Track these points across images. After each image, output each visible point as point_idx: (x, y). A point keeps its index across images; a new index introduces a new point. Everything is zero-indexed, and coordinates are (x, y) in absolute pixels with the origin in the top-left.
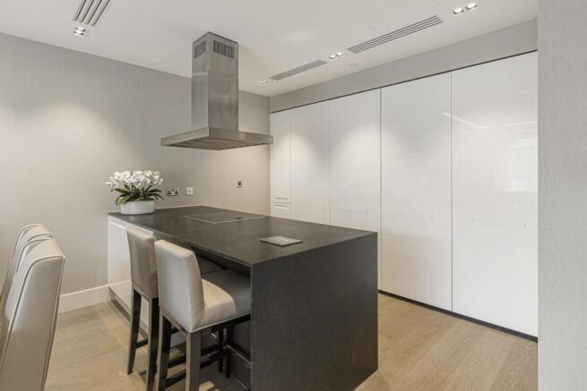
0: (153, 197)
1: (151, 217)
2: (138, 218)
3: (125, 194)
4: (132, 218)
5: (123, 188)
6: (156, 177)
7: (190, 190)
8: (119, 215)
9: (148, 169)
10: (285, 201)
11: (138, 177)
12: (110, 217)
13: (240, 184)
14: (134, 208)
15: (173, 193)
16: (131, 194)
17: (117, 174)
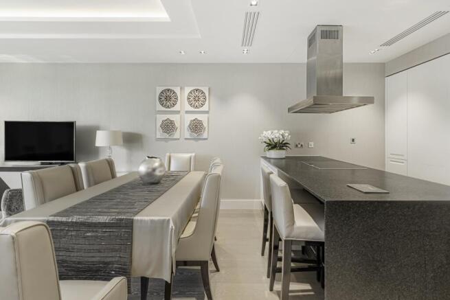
0: (285, 148)
1: (284, 161)
2: (276, 161)
3: (269, 145)
4: (272, 161)
5: (268, 141)
6: (287, 134)
7: (312, 144)
8: (265, 158)
9: (282, 129)
10: (400, 157)
11: (276, 135)
12: (262, 159)
13: (353, 140)
14: (274, 154)
15: (299, 146)
16: (273, 146)
17: (265, 132)
